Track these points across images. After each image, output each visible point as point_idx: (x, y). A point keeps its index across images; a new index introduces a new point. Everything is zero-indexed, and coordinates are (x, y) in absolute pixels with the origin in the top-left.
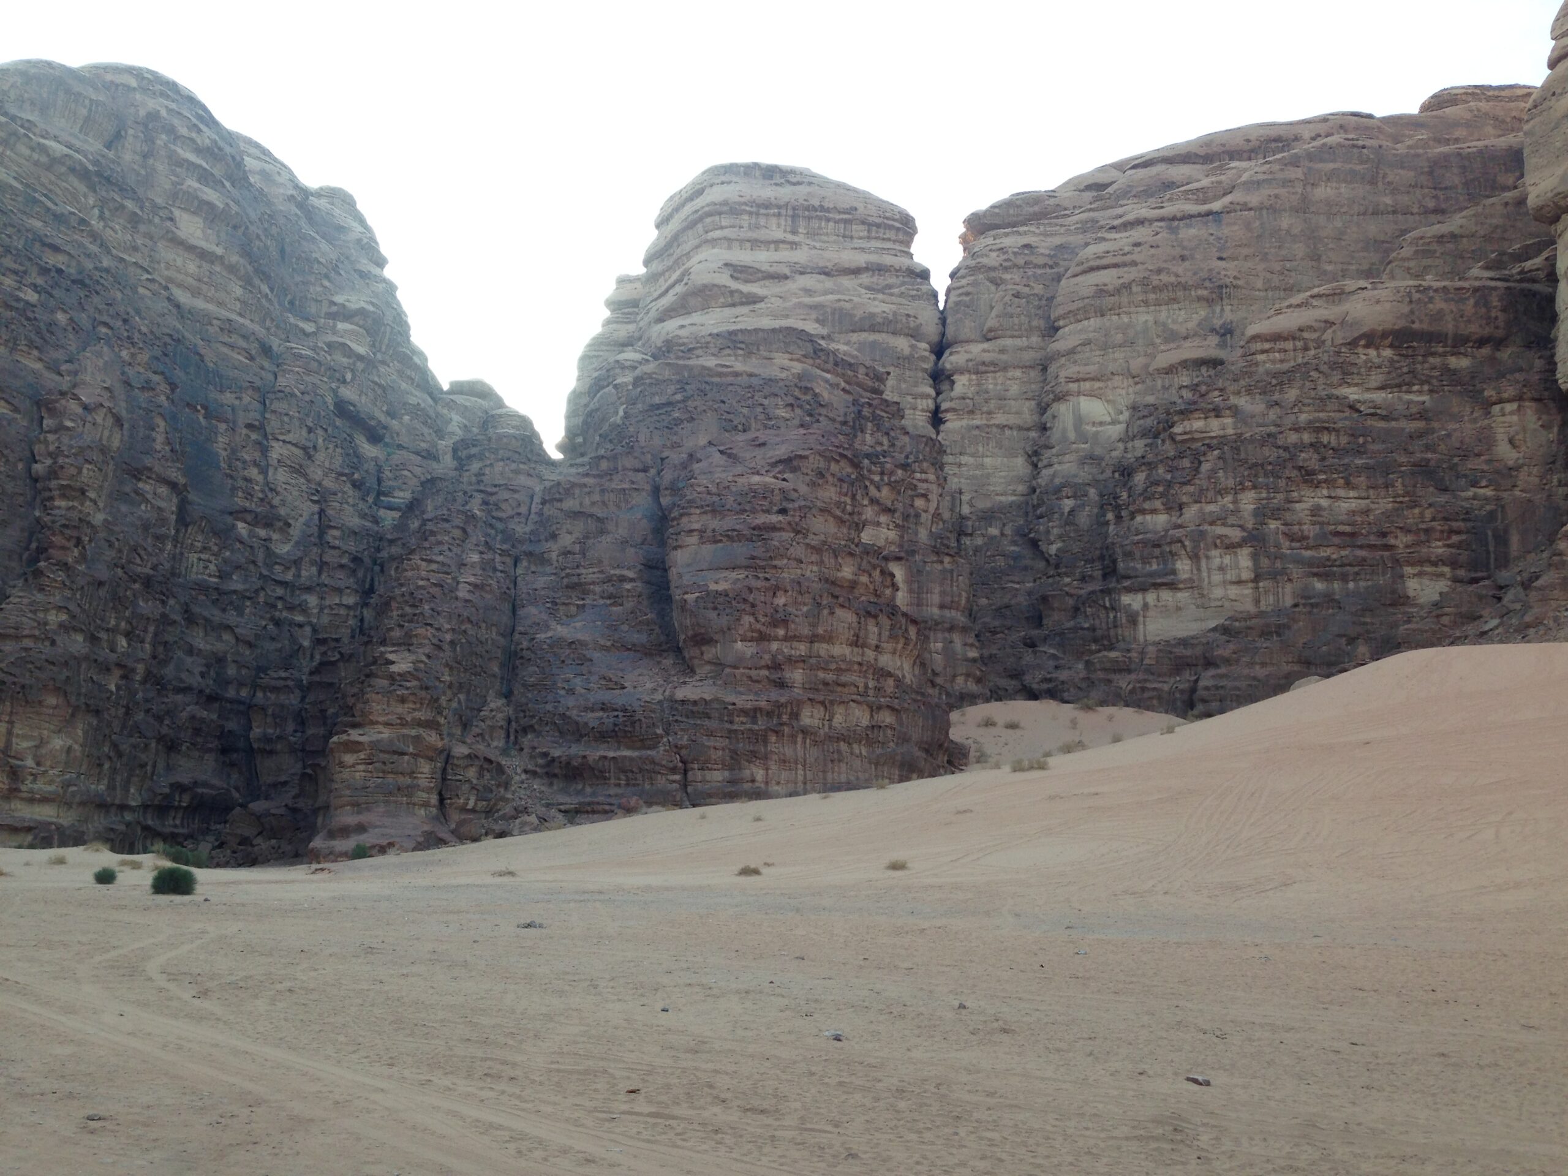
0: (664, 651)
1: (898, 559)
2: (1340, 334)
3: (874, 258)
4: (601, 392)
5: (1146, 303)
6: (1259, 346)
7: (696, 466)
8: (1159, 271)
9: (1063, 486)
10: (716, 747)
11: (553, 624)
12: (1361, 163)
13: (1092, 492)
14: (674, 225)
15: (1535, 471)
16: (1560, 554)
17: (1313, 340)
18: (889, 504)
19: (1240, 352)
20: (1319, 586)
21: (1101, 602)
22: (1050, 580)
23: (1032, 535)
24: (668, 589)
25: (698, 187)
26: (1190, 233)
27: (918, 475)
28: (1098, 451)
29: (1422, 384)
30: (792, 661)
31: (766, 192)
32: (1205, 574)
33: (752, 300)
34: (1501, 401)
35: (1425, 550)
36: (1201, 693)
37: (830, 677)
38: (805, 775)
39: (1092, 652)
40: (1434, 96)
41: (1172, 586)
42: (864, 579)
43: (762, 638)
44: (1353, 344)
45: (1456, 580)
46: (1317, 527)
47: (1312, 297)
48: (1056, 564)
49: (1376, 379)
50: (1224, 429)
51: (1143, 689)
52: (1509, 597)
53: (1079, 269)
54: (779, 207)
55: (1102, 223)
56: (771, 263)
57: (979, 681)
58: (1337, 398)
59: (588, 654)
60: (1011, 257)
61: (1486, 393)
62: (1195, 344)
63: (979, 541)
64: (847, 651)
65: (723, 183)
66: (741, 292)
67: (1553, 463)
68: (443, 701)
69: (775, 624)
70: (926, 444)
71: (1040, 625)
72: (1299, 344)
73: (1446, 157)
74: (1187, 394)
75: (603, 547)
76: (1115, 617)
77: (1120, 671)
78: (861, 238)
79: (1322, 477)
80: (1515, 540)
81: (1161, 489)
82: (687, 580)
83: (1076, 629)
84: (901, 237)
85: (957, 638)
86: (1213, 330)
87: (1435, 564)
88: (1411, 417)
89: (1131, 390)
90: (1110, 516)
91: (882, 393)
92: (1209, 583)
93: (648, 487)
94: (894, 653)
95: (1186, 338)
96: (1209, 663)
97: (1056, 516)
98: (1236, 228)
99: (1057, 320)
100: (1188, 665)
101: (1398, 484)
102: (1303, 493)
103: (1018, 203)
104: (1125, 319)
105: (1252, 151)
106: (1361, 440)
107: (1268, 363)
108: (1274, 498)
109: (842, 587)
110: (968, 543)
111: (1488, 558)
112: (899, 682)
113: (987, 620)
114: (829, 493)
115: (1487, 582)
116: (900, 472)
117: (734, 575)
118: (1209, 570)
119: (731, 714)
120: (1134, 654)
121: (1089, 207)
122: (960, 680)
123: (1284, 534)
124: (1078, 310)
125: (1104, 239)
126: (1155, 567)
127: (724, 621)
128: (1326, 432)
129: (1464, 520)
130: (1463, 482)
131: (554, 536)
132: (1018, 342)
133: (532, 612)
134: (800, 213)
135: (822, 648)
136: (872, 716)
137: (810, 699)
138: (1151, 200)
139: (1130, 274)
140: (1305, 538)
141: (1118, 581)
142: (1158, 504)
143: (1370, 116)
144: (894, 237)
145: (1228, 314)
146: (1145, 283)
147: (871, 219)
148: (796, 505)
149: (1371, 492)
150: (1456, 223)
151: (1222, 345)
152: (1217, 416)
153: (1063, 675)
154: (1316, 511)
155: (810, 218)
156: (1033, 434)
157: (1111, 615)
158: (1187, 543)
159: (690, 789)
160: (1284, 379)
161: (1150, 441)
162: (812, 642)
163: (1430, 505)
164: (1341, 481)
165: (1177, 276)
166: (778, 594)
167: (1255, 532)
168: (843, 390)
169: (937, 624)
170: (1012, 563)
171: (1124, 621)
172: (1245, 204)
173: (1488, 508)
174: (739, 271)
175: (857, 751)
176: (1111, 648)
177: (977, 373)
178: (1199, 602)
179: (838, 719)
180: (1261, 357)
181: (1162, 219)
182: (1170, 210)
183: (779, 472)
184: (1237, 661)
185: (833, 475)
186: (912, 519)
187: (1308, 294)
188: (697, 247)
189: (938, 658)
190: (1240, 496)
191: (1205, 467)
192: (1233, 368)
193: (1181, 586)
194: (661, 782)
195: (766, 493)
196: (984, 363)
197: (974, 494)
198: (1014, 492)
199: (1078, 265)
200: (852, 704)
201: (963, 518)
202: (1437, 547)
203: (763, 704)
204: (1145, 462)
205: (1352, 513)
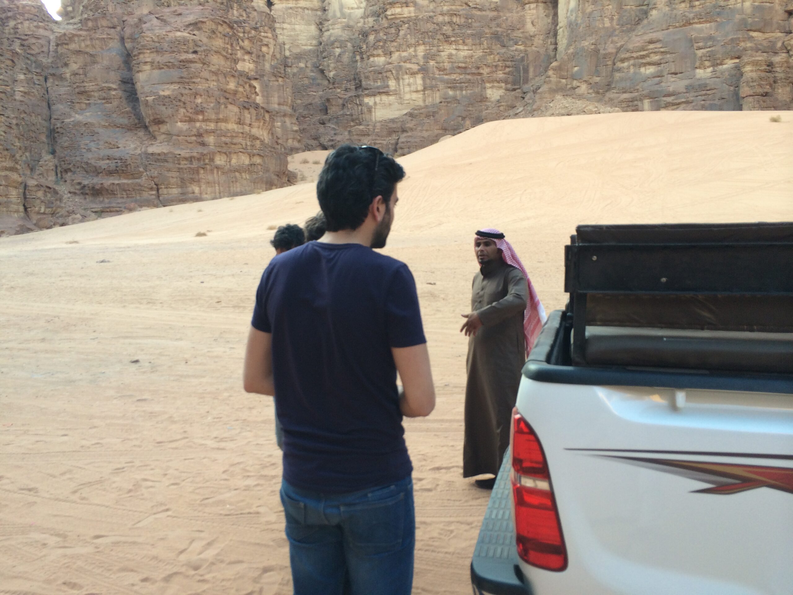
0: (138, 128)
1: (256, 79)
7: (144, 26)
9: (335, 41)
10: (173, 176)
11: (73, 114)
13: (349, 45)
15: (541, 37)
16: (549, 77)
18: (249, 49)
20: (451, 93)
21: (355, 102)
22: (330, 91)
23: (321, 67)
24: (136, 94)
27: (263, 34)
28: (351, 23)
30: (207, 132)
32: (402, 88)
34: (529, 3)
35: (495, 75)
36: (400, 145)
37: (228, 140)
38: (219, 189)
39: (351, 127)
41: (387, 93)
42: (241, 89)
43: (191, 120)
45: (507, 90)
46: (450, 64)
48: (333, 82)
50: (410, 13)
52: (527, 97)
57: (299, 141)
59: (96, 130)
63: (295, 70)
64: (235, 127)
67: (549, 33)
68: (17, 156)
69: (197, 113)
70: (266, 17)
71: (327, 113)
75: (96, 70)
76: (362, 109)
77: (364, 135)
79: (453, 39)
80: (531, 70)
81: (381, 44)
82: (147, 89)
83: (343, 115)
85: (287, 120)
87: (498, 82)
88: (491, 10)
90: (358, 58)
92: (404, 92)
93: (117, 37)
94: (259, 128)
96: (404, 131)
97: (332, 57)
100: (395, 132)
101: (485, 43)
102: (445, 47)
106: (470, 21)
108: (432, 49)
109: (229, 93)
110: (289, 71)
111: (520, 79)
112: (262, 142)
113: (301, 111)
114: (219, 43)
115: (519, 90)
116: (253, 32)
117: (172, 87)
118: (403, 85)
119: (179, 160)
120: (370, 127)
122: (290, 141)
123: (436, 67)
126: (379, 84)
127: (170, 111)
128: (455, 16)
129: (511, 61)
130: (511, 42)
131: (66, 65)
133: (60, 108)
135: (223, 125)
136: (250, 159)
137: (219, 152)
140: (445, 69)
141: (362, 91)
142: (380, 52)
148: (202, 49)
149: (474, 47)
152: (407, 6)
153: (338, 138)
154: (450, 56)
156: (319, 13)
158: (394, 72)
159: (161, 198)
161: (375, 18)
162: (217, 122)
164: (461, 41)
166: (198, 97)
167: (424, 67)
169: (277, 113)
170: (311, 81)
171: (366, 110)
173: (521, 55)
175: (244, 177)
176: (360, 124)
178: (399, 101)
179: (234, 161)
183: (191, 30)
184: (416, 129)
185: (220, 33)
186: (261, 58)
189: (279, 130)
190: (418, 48)
191: (402, 33)
193: (391, 93)
194: (145, 195)
195: (185, 42)
197: (291, 45)
198: (311, 44)
200: (240, 153)
201: (286, 58)
202: (500, 74)
203: (195, 154)
204: (374, 30)
205: (465, 57)
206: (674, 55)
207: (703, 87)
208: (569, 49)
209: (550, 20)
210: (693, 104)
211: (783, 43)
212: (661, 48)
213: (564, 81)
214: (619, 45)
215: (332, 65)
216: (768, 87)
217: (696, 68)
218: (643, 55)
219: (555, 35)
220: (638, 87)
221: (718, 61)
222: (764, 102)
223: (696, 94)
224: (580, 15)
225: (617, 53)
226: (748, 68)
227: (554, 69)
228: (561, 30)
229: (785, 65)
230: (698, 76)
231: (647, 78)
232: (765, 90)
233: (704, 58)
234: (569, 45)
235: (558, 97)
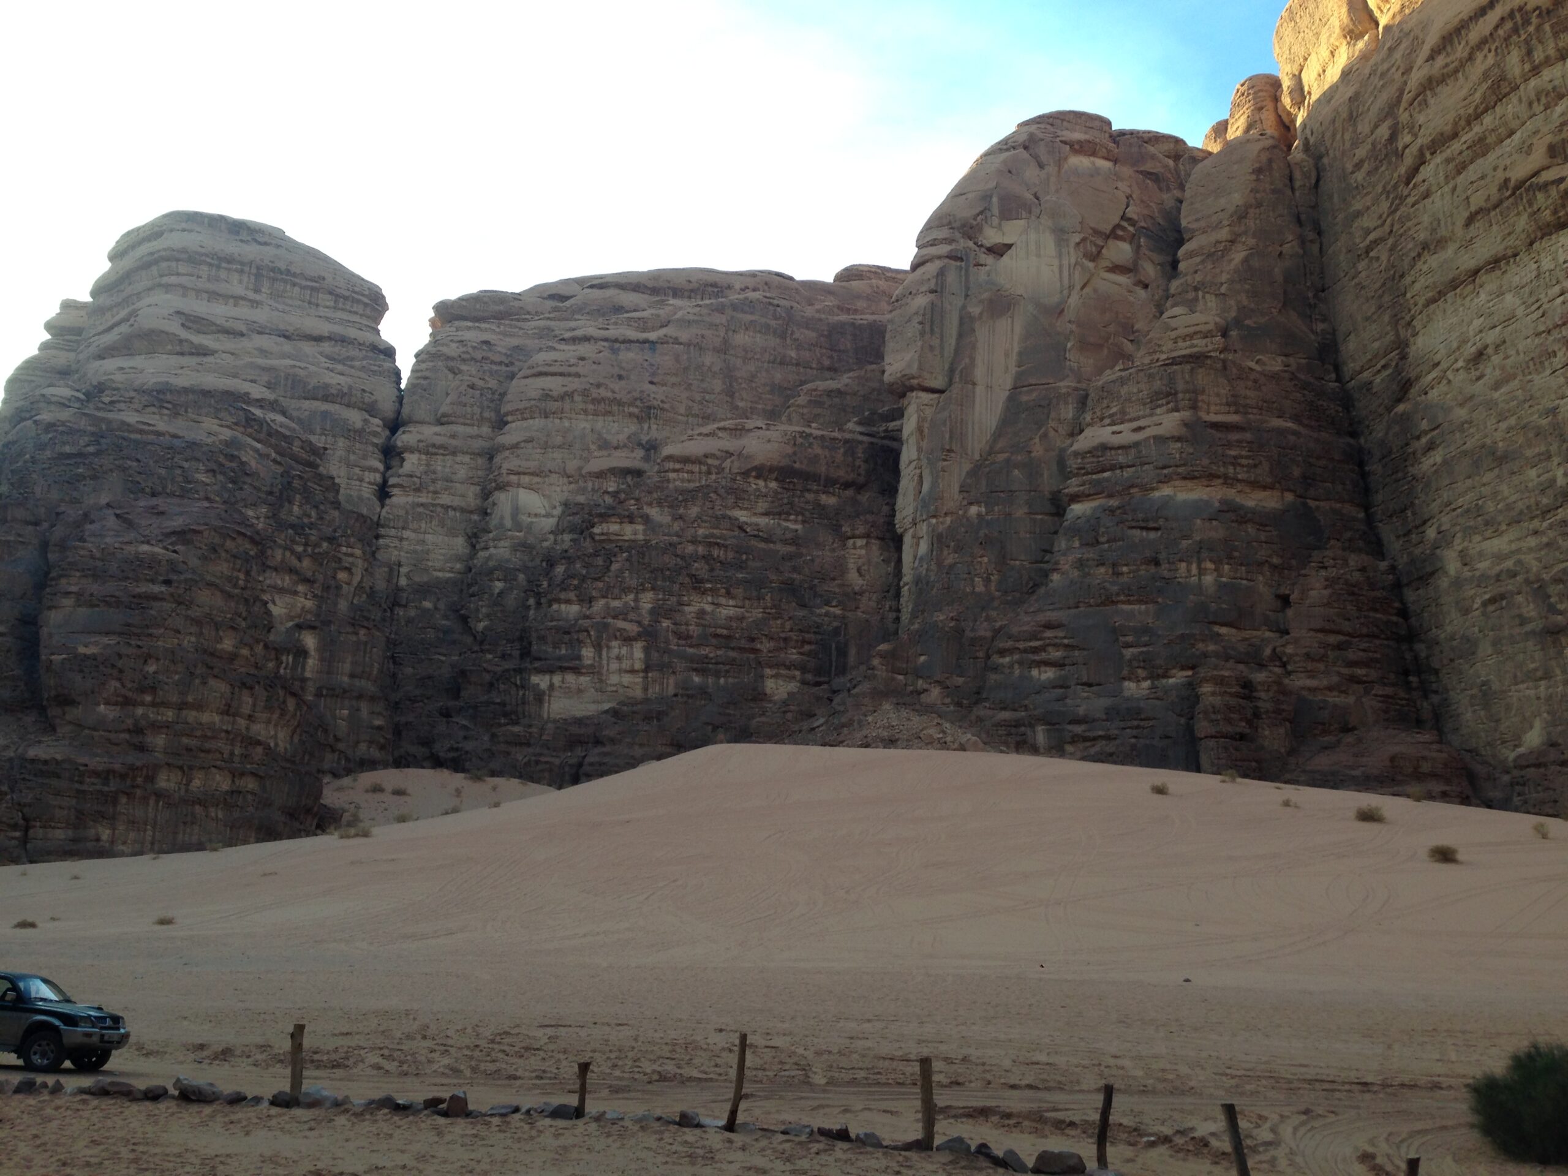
0: (27, 708)
1: (313, 628)
2: (736, 464)
3: (338, 329)
4: (22, 424)
5: (585, 412)
6: (671, 465)
7: (88, 527)
8: (598, 386)
9: (496, 569)
10: (63, 806)
12: (776, 319)
14: (128, 263)
15: (874, 597)
16: (873, 669)
17: (715, 467)
18: (309, 574)
19: (656, 468)
20: (697, 679)
21: (513, 680)
22: (474, 655)
23: (462, 612)
24: (38, 645)
25: (156, 229)
26: (629, 356)
27: (344, 549)
28: (531, 540)
29: (797, 515)
30: (156, 727)
31: (232, 247)
32: (605, 662)
33: (202, 352)
34: (854, 537)
35: (783, 655)
36: (586, 768)
37: (192, 742)
38: (153, 837)
39: (500, 725)
40: (846, 269)
41: (576, 671)
42: (245, 652)
43: (127, 702)
44: (746, 474)
45: (804, 682)
46: (701, 628)
47: (719, 429)
48: (481, 641)
49: (762, 506)
50: (635, 534)
51: (537, 762)
52: (837, 699)
53: (529, 372)
54: (242, 263)
55: (557, 332)
56: (228, 319)
58: (730, 518)
60: (470, 350)
61: (843, 529)
62: (624, 455)
63: (412, 613)
64: (217, 718)
65: (184, 230)
66: (192, 343)
67: (888, 591)
69: (142, 690)
70: (357, 520)
71: (457, 697)
72: (704, 468)
73: (842, 324)
74: (608, 500)
76: (524, 695)
77: (521, 744)
78: (327, 307)
79: (709, 586)
80: (853, 651)
81: (576, 582)
82: (56, 640)
83: (489, 703)
84: (368, 311)
85: (365, 708)
86: (640, 444)
87: (789, 669)
88: (785, 542)
89: (565, 488)
90: (531, 601)
91: (317, 466)
92: (608, 670)
93: (36, 541)
94: (269, 722)
95: (616, 448)
96: (598, 742)
97: (486, 596)
98: (667, 358)
99: (507, 414)
100: (580, 742)
101: (768, 598)
102: (692, 598)
103: (485, 299)
104: (567, 424)
105: (692, 291)
106: (744, 557)
107: (678, 480)
108: (668, 600)
109: (221, 658)
110: (402, 614)
111: (831, 666)
112: (270, 750)
114: (222, 568)
115: (825, 686)
116: (325, 545)
117: (105, 640)
118: (608, 658)
119: (82, 775)
120: (534, 730)
121: (547, 315)
124: (526, 409)
125: (554, 349)
126: (563, 652)
127: (88, 684)
128: (717, 547)
129: (815, 633)
130: (818, 601)
132: (470, 430)
134: (265, 273)
135: (191, 715)
136: (233, 781)
137: (168, 765)
138: (600, 320)
139: (574, 384)
140: (688, 637)
141: (531, 662)
142: (572, 595)
143: (791, 279)
144: (361, 312)
145: (653, 431)
146: (585, 393)
147: (338, 291)
148: (182, 577)
149: (747, 602)
150: (844, 380)
151: (646, 459)
152: (631, 522)
153: (469, 746)
154: (702, 613)
155: (274, 280)
156: (475, 517)
157: (521, 693)
158: (592, 633)
159: (29, 846)
160: (689, 496)
161: (575, 536)
162: (180, 709)
163: (790, 618)
164: (723, 591)
165: (614, 392)
166: (149, 661)
167: (650, 629)
168: (275, 461)
169: (345, 691)
170: (441, 635)
171: (531, 698)
172: (676, 338)
173: (835, 624)
174: (191, 321)
175: (212, 814)
176: (517, 723)
177: (427, 453)
178: (598, 685)
179: (196, 783)
180: (672, 475)
181: (606, 340)
182: (612, 333)
183: (172, 544)
184: (618, 741)
185: (227, 551)
186: (332, 590)
187: (716, 426)
188: (149, 289)
189: (343, 724)
190: (641, 596)
191: (615, 567)
192: (649, 481)
193: (584, 671)
195: (152, 562)
196: (434, 446)
197: (413, 568)
198: (451, 570)
199: (529, 368)
200: (213, 770)
201: (399, 589)
202: (792, 654)
203: (117, 767)
204: (566, 557)
205: (731, 618)
206: (1085, 653)
207: (1132, 713)
208: (913, 624)
209: (891, 569)
210: (1118, 742)
211: (1274, 649)
212: (1065, 638)
213: (901, 677)
214: (998, 625)
215: (484, 610)
216: (1244, 724)
217: (1124, 679)
218: (1036, 648)
219: (898, 595)
220: (1026, 702)
221: (1160, 671)
222: (1236, 749)
223: (1122, 724)
224: (934, 567)
225: (993, 638)
226: (1206, 688)
227: (883, 656)
228: (906, 588)
229: (1275, 688)
230: (1126, 694)
231: (1042, 688)
232: (1238, 730)
233: (1135, 664)
234: (914, 616)
235: (887, 706)
